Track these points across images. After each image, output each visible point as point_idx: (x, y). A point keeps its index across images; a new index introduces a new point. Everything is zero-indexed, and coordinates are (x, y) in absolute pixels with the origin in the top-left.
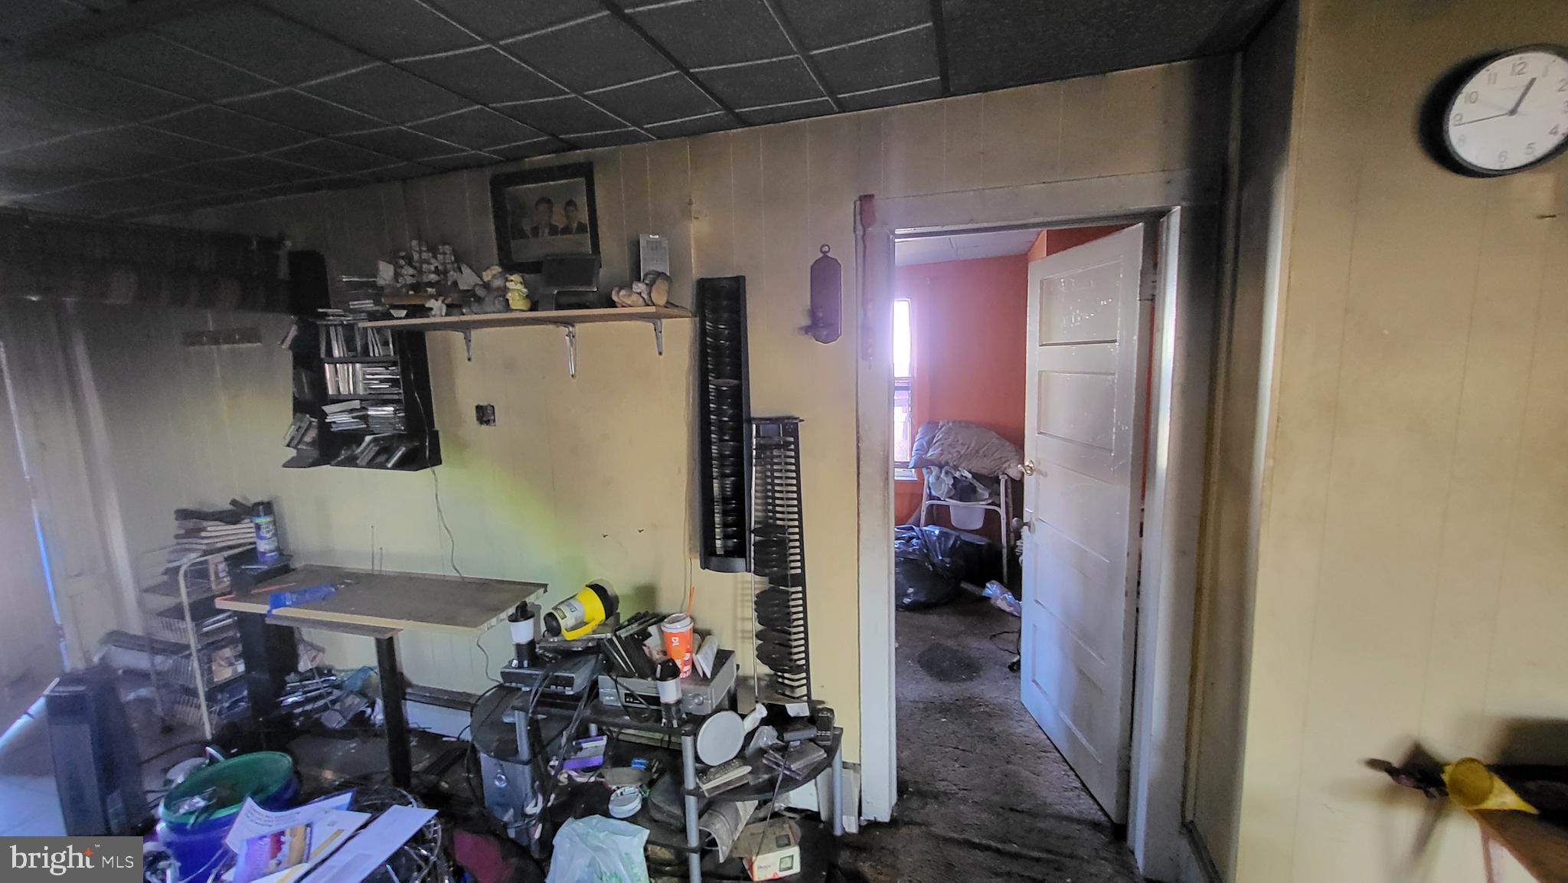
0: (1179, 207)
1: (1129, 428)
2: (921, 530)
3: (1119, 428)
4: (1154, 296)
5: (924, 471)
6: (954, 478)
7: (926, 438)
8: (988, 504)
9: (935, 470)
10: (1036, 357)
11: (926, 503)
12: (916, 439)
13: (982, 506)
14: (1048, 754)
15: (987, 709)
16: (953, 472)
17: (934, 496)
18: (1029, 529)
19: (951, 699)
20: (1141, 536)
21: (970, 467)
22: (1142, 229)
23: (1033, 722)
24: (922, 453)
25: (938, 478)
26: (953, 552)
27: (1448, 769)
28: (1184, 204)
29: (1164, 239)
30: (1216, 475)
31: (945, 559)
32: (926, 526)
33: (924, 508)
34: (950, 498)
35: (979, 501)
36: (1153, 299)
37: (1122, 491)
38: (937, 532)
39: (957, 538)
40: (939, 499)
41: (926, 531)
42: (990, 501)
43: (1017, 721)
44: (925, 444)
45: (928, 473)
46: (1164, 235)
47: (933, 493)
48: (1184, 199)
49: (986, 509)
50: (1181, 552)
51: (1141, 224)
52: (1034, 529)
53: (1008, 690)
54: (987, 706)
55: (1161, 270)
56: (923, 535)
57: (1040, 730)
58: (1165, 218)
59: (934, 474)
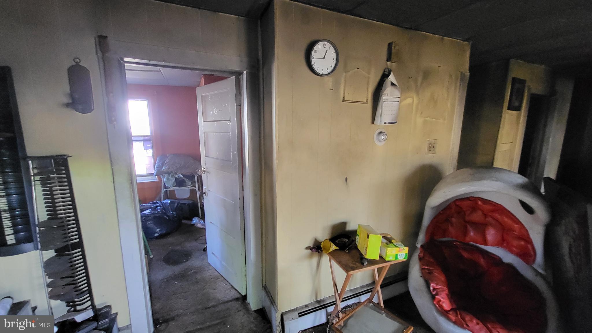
0: (245, 72)
1: (236, 152)
2: (162, 203)
3: (233, 153)
4: (240, 104)
5: (161, 176)
6: (176, 178)
7: (161, 162)
8: (191, 187)
9: (166, 175)
10: (202, 126)
11: (163, 190)
12: (156, 163)
13: (189, 188)
14: (219, 280)
15: (195, 271)
16: (175, 175)
17: (167, 187)
18: (206, 195)
19: (179, 272)
20: (243, 191)
21: (182, 173)
22: (235, 79)
23: (213, 269)
24: (159, 168)
25: (168, 179)
26: (177, 209)
27: (322, 244)
28: (247, 71)
29: (242, 83)
30: (263, 167)
31: (173, 213)
32: (164, 200)
33: (163, 193)
34: (175, 186)
35: (187, 186)
36: (240, 105)
37: (236, 176)
38: (169, 202)
39: (179, 203)
40: (170, 188)
41: (164, 202)
42: (191, 186)
43: (207, 271)
44: (160, 164)
45: (163, 177)
46: (242, 82)
47: (167, 185)
48: (247, 69)
49: (191, 189)
50: (255, 195)
51: (234, 77)
52: (207, 195)
53: (203, 259)
54: (195, 269)
55: (242, 95)
56: (162, 204)
57: (216, 271)
58: (242, 75)
59: (166, 177)
